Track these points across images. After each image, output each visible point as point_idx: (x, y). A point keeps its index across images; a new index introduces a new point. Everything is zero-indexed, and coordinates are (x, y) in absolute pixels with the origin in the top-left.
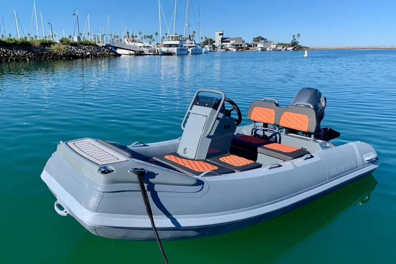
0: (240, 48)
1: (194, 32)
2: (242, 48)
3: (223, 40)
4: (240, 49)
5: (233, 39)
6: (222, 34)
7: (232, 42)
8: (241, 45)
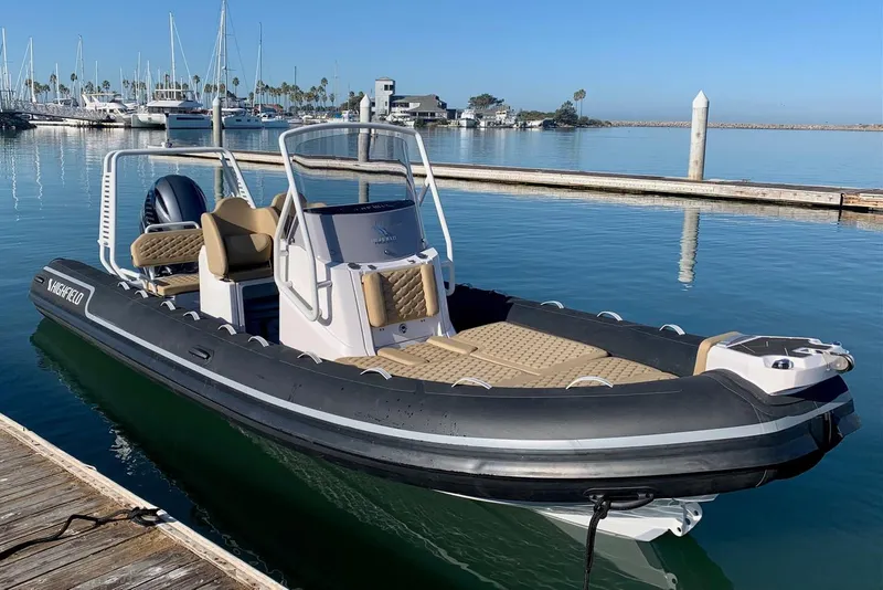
0: (430, 120)
1: (324, 81)
2: (435, 121)
3: (393, 101)
4: (430, 124)
5: (415, 100)
6: (392, 87)
7: (412, 106)
8: (433, 114)
